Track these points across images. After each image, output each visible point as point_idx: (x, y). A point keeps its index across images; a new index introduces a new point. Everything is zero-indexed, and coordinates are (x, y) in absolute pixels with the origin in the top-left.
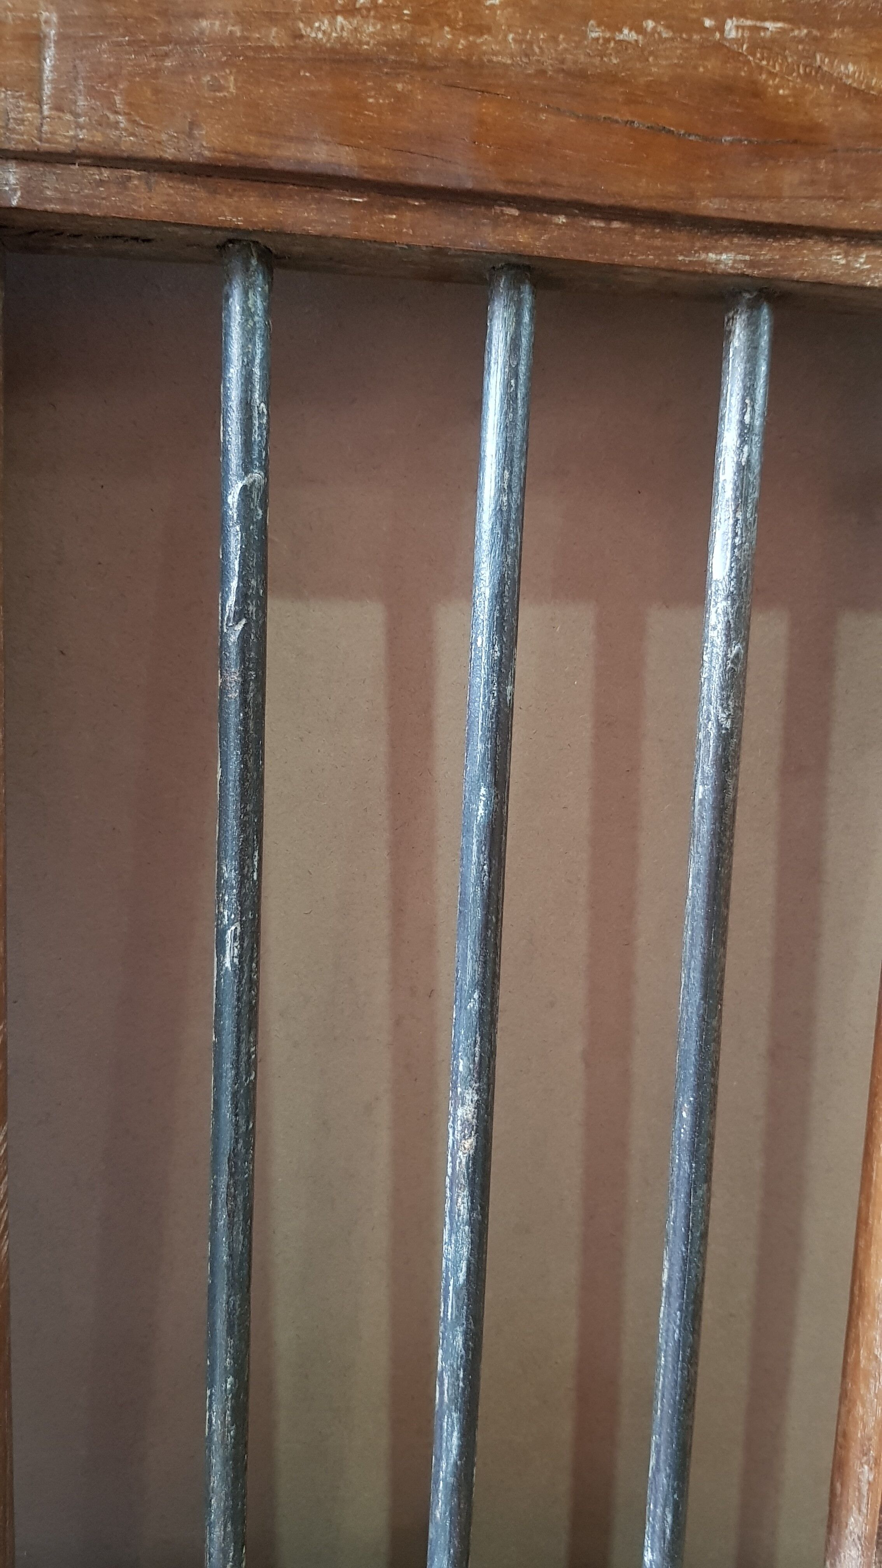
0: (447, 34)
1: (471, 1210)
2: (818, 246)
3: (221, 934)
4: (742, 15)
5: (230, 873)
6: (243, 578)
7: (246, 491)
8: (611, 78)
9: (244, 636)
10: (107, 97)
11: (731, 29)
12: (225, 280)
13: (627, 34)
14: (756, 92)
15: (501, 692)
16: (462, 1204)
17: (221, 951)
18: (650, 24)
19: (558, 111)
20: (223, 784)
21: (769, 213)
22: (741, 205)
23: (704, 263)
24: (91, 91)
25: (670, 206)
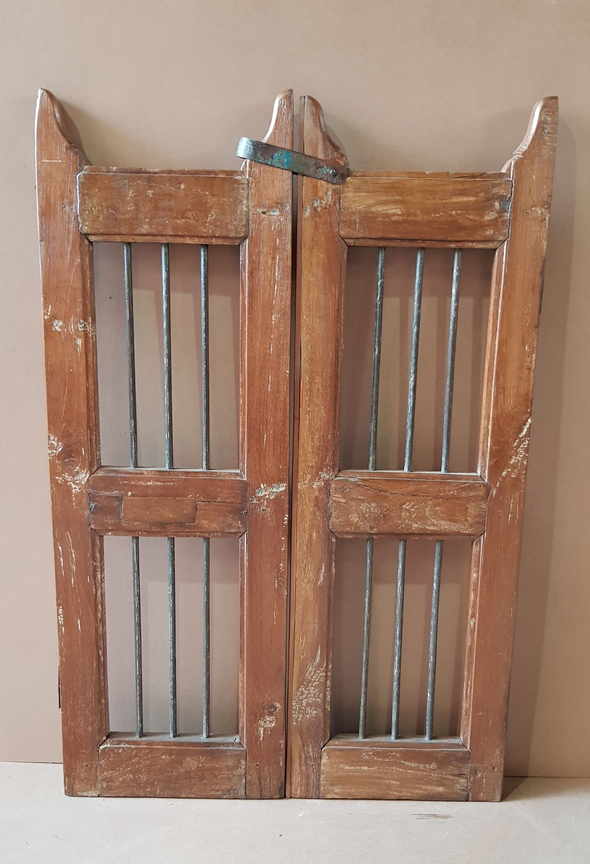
0: (411, 217)
1: (413, 394)
2: (467, 243)
3: (375, 349)
4: (455, 210)
5: (377, 340)
6: (380, 295)
7: (381, 283)
8: (435, 222)
9: (380, 304)
10: (365, 230)
11: (453, 213)
12: (379, 252)
13: (438, 215)
14: (457, 221)
15: (419, 311)
16: (412, 394)
17: (375, 352)
18: (441, 213)
19: (427, 227)
20: (376, 326)
21: (459, 239)
22: (455, 238)
23: (449, 247)
24: (363, 230)
25: (444, 239)
